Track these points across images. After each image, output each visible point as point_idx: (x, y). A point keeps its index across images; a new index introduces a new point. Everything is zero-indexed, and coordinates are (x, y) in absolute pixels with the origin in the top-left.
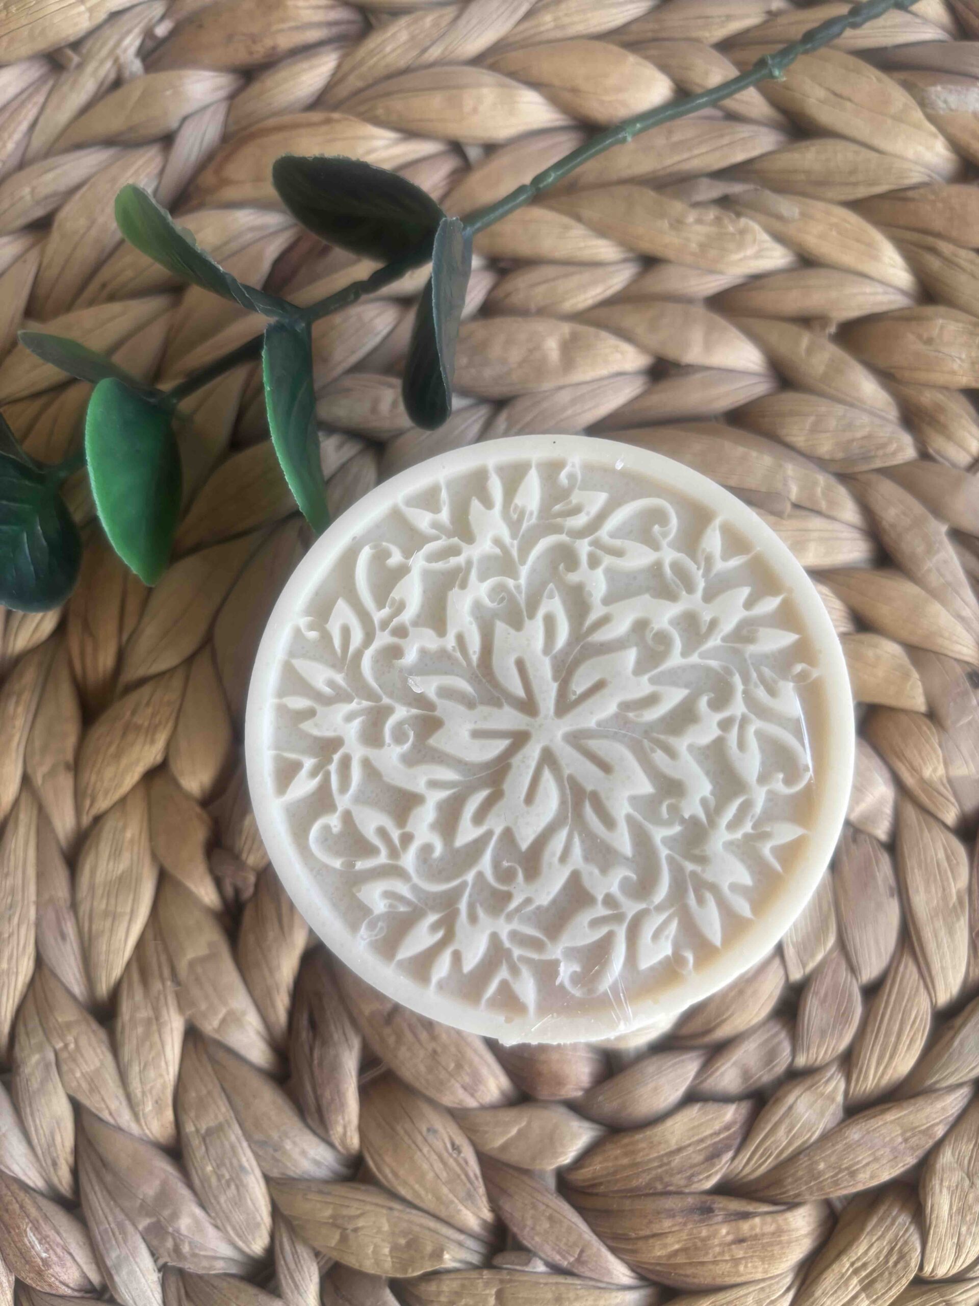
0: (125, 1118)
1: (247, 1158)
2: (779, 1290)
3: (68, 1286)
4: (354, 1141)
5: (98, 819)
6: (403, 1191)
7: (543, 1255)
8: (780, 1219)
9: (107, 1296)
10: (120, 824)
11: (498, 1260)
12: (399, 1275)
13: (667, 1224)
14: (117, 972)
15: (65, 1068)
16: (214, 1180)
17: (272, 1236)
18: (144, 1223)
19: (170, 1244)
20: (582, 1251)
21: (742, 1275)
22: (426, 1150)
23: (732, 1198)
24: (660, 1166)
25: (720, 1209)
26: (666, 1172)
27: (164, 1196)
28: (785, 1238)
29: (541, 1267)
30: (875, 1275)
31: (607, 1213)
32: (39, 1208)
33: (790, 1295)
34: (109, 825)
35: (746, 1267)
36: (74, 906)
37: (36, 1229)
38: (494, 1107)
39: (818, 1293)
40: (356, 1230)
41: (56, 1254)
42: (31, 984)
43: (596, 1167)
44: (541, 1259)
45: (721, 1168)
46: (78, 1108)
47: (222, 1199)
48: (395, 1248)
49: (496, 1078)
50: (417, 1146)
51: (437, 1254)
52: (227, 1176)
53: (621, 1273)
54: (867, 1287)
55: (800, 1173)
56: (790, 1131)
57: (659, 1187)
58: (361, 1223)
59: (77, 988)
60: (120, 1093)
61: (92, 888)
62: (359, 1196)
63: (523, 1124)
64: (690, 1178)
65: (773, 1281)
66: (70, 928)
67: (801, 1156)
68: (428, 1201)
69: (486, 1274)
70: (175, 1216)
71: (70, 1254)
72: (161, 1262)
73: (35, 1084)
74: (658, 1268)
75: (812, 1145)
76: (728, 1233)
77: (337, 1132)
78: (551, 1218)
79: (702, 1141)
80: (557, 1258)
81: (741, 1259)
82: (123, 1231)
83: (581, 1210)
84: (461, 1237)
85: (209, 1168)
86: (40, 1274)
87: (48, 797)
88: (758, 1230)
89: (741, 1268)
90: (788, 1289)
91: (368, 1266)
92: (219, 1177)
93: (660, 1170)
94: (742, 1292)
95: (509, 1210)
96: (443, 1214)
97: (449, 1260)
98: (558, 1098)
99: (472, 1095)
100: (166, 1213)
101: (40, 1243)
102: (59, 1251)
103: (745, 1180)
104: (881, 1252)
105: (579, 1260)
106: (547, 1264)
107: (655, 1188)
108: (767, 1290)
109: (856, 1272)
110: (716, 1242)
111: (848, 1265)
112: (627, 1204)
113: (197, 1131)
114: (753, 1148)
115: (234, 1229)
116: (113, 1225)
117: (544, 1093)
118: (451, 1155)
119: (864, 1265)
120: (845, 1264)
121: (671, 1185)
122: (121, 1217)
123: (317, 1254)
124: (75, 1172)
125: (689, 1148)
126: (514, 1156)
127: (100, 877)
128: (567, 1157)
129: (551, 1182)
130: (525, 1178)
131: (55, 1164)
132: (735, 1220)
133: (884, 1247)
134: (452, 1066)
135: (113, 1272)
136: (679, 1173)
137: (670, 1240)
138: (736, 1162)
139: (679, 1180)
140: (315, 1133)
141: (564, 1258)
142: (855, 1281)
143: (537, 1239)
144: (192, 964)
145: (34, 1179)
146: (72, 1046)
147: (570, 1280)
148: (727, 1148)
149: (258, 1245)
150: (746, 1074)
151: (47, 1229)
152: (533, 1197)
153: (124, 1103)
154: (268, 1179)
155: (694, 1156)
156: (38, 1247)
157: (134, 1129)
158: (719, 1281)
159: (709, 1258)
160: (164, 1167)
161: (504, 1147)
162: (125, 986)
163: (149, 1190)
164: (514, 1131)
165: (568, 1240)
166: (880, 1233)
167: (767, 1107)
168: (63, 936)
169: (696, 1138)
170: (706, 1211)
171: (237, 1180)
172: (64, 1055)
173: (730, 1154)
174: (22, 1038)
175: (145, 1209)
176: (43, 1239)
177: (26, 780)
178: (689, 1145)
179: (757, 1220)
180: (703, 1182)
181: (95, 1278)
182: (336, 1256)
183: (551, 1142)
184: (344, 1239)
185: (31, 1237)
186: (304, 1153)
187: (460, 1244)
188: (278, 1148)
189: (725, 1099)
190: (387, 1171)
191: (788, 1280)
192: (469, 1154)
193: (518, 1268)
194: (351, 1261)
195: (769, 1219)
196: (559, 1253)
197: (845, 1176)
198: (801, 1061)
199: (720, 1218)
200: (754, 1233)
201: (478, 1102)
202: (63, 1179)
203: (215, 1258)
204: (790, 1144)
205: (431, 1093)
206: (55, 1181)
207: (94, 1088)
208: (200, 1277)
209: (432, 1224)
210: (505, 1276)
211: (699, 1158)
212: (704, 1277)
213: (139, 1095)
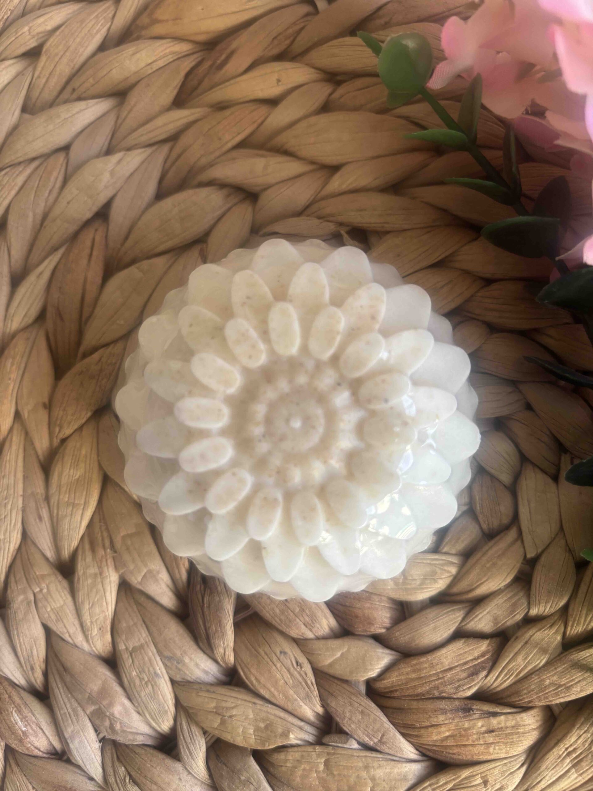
0: (79, 639)
1: (159, 667)
2: (516, 765)
3: (39, 750)
4: (231, 659)
5: (64, 441)
6: (263, 692)
7: (356, 738)
8: (518, 717)
9: (65, 758)
10: (78, 445)
11: (326, 740)
12: (260, 748)
13: (441, 718)
14: (75, 543)
15: (40, 605)
16: (137, 681)
17: (175, 720)
18: (91, 709)
19: (107, 723)
20: (383, 735)
21: (492, 754)
22: (279, 665)
23: (485, 703)
24: (437, 680)
25: (477, 710)
26: (441, 684)
27: (104, 692)
28: (521, 730)
29: (355, 745)
30: (582, 756)
31: (401, 710)
32: (22, 698)
33: (524, 769)
34: (71, 444)
35: (494, 749)
36: (47, 499)
37: (19, 711)
38: (325, 638)
39: (543, 767)
40: (231, 717)
41: (32, 728)
42: (19, 550)
43: (393, 679)
44: (355, 739)
45: (478, 683)
46: (48, 632)
47: (143, 694)
48: (257, 729)
49: (326, 618)
50: (273, 663)
51: (285, 734)
52: (146, 679)
53: (409, 751)
54: (576, 765)
55: (533, 687)
56: (526, 658)
57: (436, 693)
58: (234, 712)
59: (50, 554)
60: (76, 622)
61: (59, 486)
62: (234, 694)
63: (345, 650)
64: (457, 688)
65: (512, 759)
66: (45, 513)
67: (533, 676)
68: (280, 699)
69: (318, 748)
70: (111, 704)
71: (41, 729)
72: (101, 736)
73: (20, 615)
74: (434, 748)
75: (540, 669)
76: (482, 726)
77: (219, 652)
78: (362, 712)
79: (466, 663)
80: (366, 740)
81: (492, 743)
82: (77, 715)
83: (382, 708)
84: (302, 724)
85: (134, 673)
86: (21, 741)
87: (32, 426)
88: (503, 725)
89: (491, 750)
90: (522, 765)
91: (239, 741)
92: (141, 679)
93: (437, 682)
94: (492, 765)
95: (335, 707)
96: (290, 708)
97: (293, 739)
98: (369, 633)
99: (311, 630)
100: (105, 703)
101: (21, 721)
102: (34, 726)
103: (494, 691)
104: (586, 741)
105: (380, 741)
106: (359, 743)
107: (434, 694)
108: (509, 765)
109: (569, 754)
110: (475, 731)
111: (563, 750)
112: (414, 704)
113: (127, 649)
114: (500, 670)
115: (150, 714)
116: (70, 710)
117: (359, 630)
118: (296, 670)
119: (575, 749)
120: (560, 750)
121: (445, 692)
122: (75, 705)
123: (205, 733)
124: (46, 674)
125: (457, 669)
126: (338, 671)
127: (64, 480)
128: (373, 673)
129: (363, 689)
130: (345, 686)
131: (32, 669)
132: (487, 717)
133: (589, 738)
134: (297, 610)
135: (69, 741)
136: (450, 684)
137: (443, 729)
138: (489, 678)
139: (450, 689)
140: (205, 653)
141: (370, 739)
142: (568, 760)
143: (353, 726)
144: (124, 538)
145: (18, 678)
146: (45, 590)
147: (374, 754)
148: (483, 668)
149: (165, 726)
150: (496, 620)
151: (26, 712)
152: (351, 699)
153: (79, 629)
154: (173, 682)
155: (460, 673)
156: (20, 724)
157: (86, 647)
158: (476, 758)
159: (470, 742)
160: (104, 672)
161: (331, 665)
162: (80, 552)
163: (94, 687)
164: (339, 654)
165: (374, 727)
166: (586, 728)
167: (510, 643)
168: (40, 518)
169: (462, 661)
170: (467, 710)
171: (152, 681)
172: (40, 596)
173: (484, 673)
174: (12, 585)
175: (91, 700)
176: (24, 718)
177: (18, 415)
178: (457, 666)
179: (502, 718)
180: (466, 691)
181: (58, 746)
182: (217, 733)
183: (363, 663)
184: (223, 722)
185: (16, 717)
186: (197, 665)
187: (301, 728)
188: (180, 661)
189: (480, 636)
190: (253, 679)
191: (523, 758)
192: (308, 668)
193: (340, 745)
194: (227, 737)
195: (510, 717)
196: (367, 736)
197: (563, 689)
198: (534, 612)
199: (477, 716)
200: (500, 726)
201: (315, 635)
202: (38, 679)
203: (138, 734)
204: (525, 667)
205: (284, 628)
206: (33, 680)
207: (59, 619)
208: (127, 746)
209: (282, 714)
210: (330, 750)
211: (464, 675)
212: (465, 755)
213: (89, 624)
